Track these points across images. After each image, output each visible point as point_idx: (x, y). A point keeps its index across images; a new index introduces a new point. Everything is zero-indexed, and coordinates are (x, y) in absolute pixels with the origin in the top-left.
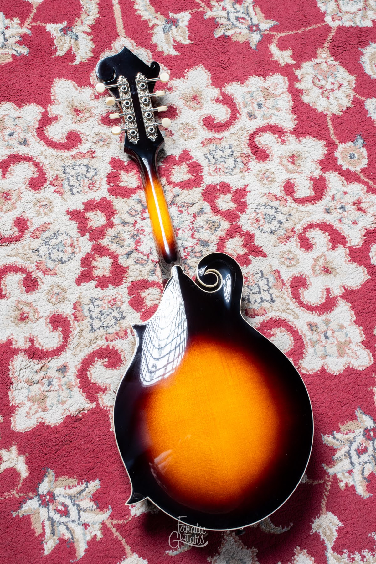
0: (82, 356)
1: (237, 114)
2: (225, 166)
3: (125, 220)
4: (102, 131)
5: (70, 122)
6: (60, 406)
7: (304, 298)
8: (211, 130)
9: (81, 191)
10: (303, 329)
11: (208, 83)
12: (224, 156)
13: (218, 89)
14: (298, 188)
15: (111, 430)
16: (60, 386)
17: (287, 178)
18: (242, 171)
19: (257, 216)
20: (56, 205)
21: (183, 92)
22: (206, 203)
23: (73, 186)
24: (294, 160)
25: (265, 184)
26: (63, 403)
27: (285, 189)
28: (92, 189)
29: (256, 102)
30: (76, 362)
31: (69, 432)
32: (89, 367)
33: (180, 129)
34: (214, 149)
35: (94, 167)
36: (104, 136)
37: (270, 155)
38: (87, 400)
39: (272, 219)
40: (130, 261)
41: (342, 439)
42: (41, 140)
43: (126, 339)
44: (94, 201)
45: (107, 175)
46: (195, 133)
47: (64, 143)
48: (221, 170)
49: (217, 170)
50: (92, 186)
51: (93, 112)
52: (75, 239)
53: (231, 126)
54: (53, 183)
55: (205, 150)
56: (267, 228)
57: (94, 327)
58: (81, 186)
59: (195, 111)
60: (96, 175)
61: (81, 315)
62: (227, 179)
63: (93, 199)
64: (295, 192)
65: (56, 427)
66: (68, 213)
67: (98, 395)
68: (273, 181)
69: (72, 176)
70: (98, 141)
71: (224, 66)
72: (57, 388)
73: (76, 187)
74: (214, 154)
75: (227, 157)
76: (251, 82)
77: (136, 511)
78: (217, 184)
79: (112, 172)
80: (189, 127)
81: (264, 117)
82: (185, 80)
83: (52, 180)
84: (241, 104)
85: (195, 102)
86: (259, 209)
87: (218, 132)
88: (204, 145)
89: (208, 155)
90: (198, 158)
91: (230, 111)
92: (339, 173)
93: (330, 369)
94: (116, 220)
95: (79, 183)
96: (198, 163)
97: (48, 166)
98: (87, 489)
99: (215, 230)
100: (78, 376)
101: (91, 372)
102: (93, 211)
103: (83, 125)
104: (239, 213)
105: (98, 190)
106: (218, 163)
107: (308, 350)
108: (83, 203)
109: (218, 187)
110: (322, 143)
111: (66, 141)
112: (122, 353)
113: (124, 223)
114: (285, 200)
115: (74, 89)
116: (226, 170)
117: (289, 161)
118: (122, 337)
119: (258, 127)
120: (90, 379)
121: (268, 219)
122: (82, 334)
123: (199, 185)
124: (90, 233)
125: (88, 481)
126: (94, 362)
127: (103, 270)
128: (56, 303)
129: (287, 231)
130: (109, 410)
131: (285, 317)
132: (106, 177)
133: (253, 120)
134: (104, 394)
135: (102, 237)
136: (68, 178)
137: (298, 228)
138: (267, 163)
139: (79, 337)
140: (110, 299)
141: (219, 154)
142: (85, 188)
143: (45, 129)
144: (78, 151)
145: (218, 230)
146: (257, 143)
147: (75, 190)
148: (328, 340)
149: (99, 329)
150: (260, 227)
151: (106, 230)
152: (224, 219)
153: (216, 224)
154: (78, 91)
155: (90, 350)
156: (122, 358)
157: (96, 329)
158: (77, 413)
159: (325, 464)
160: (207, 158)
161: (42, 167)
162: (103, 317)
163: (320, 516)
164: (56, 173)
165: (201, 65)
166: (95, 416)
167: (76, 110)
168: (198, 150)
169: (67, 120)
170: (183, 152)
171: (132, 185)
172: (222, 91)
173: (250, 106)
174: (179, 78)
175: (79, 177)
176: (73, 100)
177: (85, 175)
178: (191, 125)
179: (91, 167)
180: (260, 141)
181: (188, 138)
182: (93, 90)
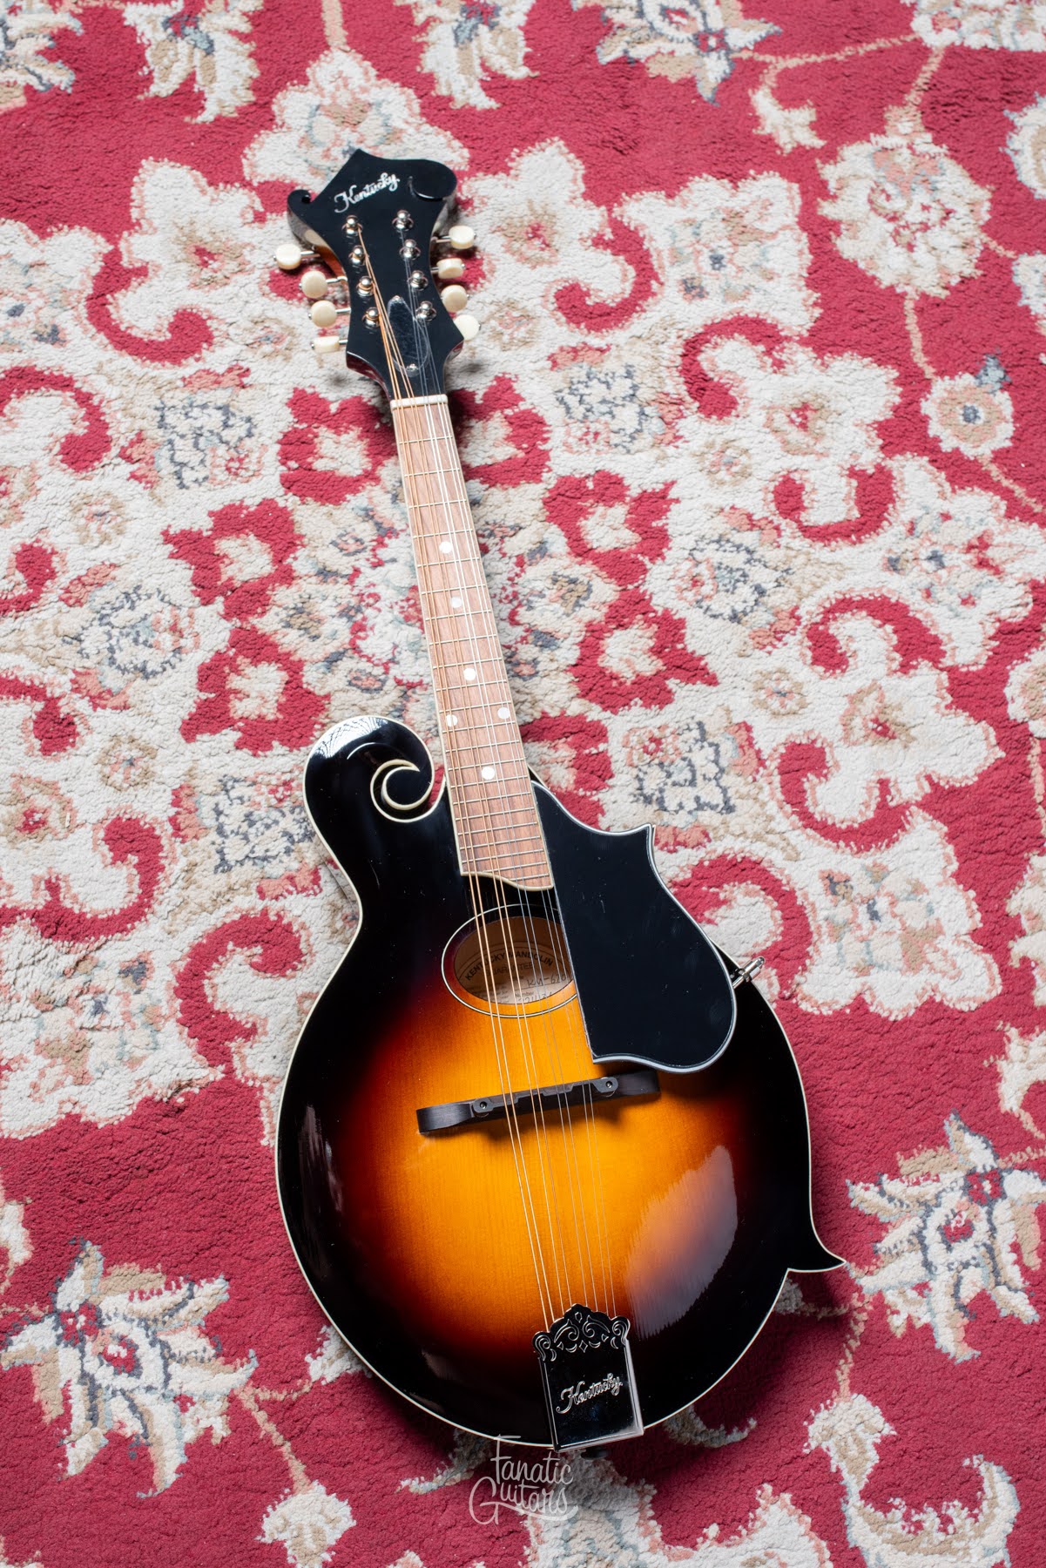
0: (191, 937)
1: (653, 282)
2: (612, 427)
3: (327, 563)
4: (270, 314)
5: (182, 283)
6: (125, 1070)
7: (816, 804)
8: (578, 324)
9: (206, 478)
10: (810, 890)
11: (573, 192)
12: (609, 398)
13: (603, 208)
14: (813, 496)
15: (264, 1142)
16: (127, 1016)
17: (785, 466)
18: (658, 442)
19: (695, 571)
20: (135, 515)
21: (503, 214)
22: (554, 528)
23: (183, 465)
24: (806, 418)
25: (722, 483)
26: (134, 1063)
27: (776, 500)
28: (236, 474)
29: (706, 251)
30: (173, 952)
31: (147, 1144)
32: (208, 968)
33: (491, 316)
34: (584, 378)
35: (246, 414)
36: (275, 328)
37: (740, 402)
38: (201, 1057)
39: (738, 581)
40: (335, 680)
41: (903, 1197)
42: (99, 331)
43: (315, 894)
44: (241, 507)
45: (281, 436)
46: (530, 332)
47: (163, 343)
48: (599, 438)
49: (590, 437)
50: (236, 465)
51: (248, 258)
52: (184, 612)
53: (635, 315)
54: (128, 452)
55: (557, 378)
56: (722, 604)
57: (227, 857)
58: (208, 463)
59: (534, 267)
60: (250, 435)
61: (192, 822)
62: (616, 464)
63: (238, 503)
64: (805, 509)
65: (111, 1129)
66: (167, 538)
67: (233, 1045)
68: (745, 474)
69: (182, 436)
70: (259, 341)
71: (622, 144)
72: (118, 1021)
73: (192, 468)
74: (581, 391)
75: (619, 401)
76: (696, 194)
77: (323, 1367)
78: (587, 477)
79: (295, 430)
80: (515, 314)
81: (728, 294)
82: (509, 180)
83: (126, 444)
84: (665, 254)
85: (537, 242)
86: (702, 550)
87: (598, 330)
88: (555, 364)
89: (565, 393)
90: (536, 402)
91: (634, 274)
92: (932, 462)
93: (880, 1004)
94: (301, 562)
95: (201, 455)
96: (536, 415)
97: (116, 405)
98: (191, 1302)
99: (577, 604)
100: (178, 992)
101: (216, 981)
102: (238, 537)
103: (218, 294)
104: (646, 560)
105: (254, 479)
106: (592, 417)
107: (821, 946)
108: (211, 514)
109: (590, 485)
110: (887, 373)
111: (169, 335)
112: (303, 933)
113: (325, 574)
114: (777, 528)
115: (196, 191)
116: (615, 439)
117: (792, 421)
118: (304, 889)
119: (709, 322)
120: (210, 1000)
121: (727, 581)
122: (195, 876)
123: (535, 477)
124: (227, 598)
125: (193, 1281)
126: (224, 955)
127: (259, 701)
128: (125, 785)
129: (776, 614)
130: (261, 1089)
131: (762, 854)
132: (279, 442)
133: (697, 301)
134: (249, 1043)
135: (259, 610)
136: (171, 442)
137: (810, 610)
138: (729, 423)
139: (185, 885)
140: (274, 782)
141: (596, 391)
142: (216, 471)
143: (111, 300)
144: (200, 365)
145: (586, 603)
146: (705, 366)
147: (188, 475)
148: (877, 923)
149: (241, 863)
150: (701, 600)
151: (273, 590)
152: (604, 574)
153: (581, 588)
154: (207, 199)
155: (213, 922)
156: (302, 946)
157: (233, 863)
158: (170, 1092)
159: (853, 1264)
160: (562, 401)
161: (99, 406)
162: (253, 830)
163: (831, 1404)
164: (139, 424)
165: (556, 139)
166: (222, 1103)
167: (200, 252)
168: (537, 379)
169: (173, 279)
170: (495, 383)
171: (350, 469)
172: (613, 215)
173: (689, 260)
174: (495, 173)
175: (202, 440)
176: (192, 223)
177: (218, 434)
178: (520, 306)
179: (237, 413)
180: (712, 362)
181: (511, 343)
182: (250, 197)
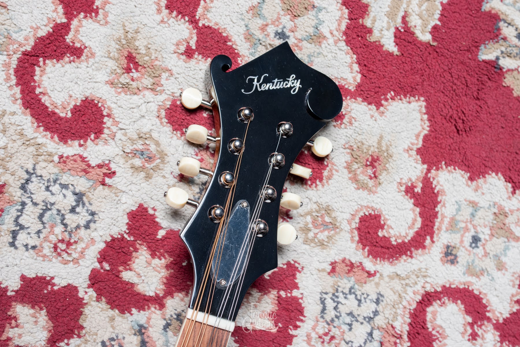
1: (428, 238)
2: (345, 337)
4: (155, 135)
5: (103, 76)
8: (365, 246)
9: (34, 247)
11: (413, 144)
12: (355, 313)
13: (425, 166)
21: (359, 138)
23: (22, 227)
28: (59, 255)
29: (473, 230)
33: (309, 213)
34: (347, 291)
35: (93, 208)
36: (153, 147)
42: (18, 84)
44: (49, 283)
45: (109, 239)
46: (330, 238)
47: (61, 118)
48: (333, 341)
49: (327, 338)
50: (64, 246)
51: (163, 82)
53: (404, 257)
55: (330, 280)
58: (42, 235)
59: (358, 189)
60: (87, 227)
63: (48, 278)
69: (35, 204)
70: (135, 153)
71: (461, 126)
73: (28, 234)
74: (340, 300)
75: (360, 319)
76: (487, 185)
79: (123, 239)
80: (327, 219)
81: (470, 270)
82: (376, 114)
85: (370, 171)
87: (375, 257)
88: (333, 270)
89: (328, 297)
90: (305, 294)
91: (419, 226)
95: (40, 226)
96: (300, 304)
102: (33, 307)
103: (125, 99)
105: (71, 264)
106: (336, 323)
108: (23, 278)
111: (69, 115)
115: (155, 7)
119: (448, 285)
132: (106, 242)
133: (448, 266)
136: (23, 205)
141: (349, 304)
142: (46, 245)
143: (41, 64)
144: (80, 151)
146: (429, 316)
147: (22, 238)
154: (159, 18)
160: (323, 302)
165: (422, 99)
167: (130, 58)
168: (315, 276)
169: (98, 70)
170: (285, 267)
171: (147, 289)
172: (429, 175)
173: (459, 230)
174: (370, 103)
175: (49, 213)
176: (137, 32)
177: (63, 215)
178: (333, 215)
179: (87, 204)
180: (434, 314)
181: (312, 240)
182: (191, 34)
